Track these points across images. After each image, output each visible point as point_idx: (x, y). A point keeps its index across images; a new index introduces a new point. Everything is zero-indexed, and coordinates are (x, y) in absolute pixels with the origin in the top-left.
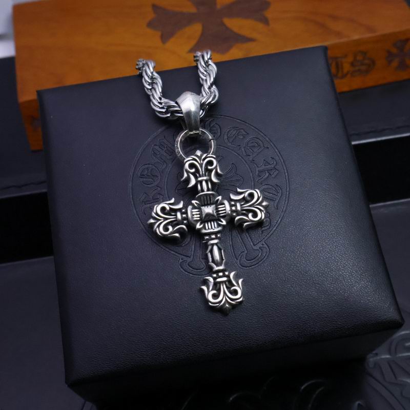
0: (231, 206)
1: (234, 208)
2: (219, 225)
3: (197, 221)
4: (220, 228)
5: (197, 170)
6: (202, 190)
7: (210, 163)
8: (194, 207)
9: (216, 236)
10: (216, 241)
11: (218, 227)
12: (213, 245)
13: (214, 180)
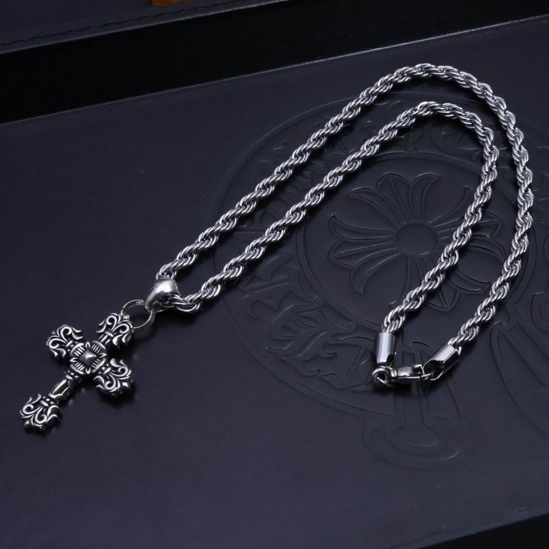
0: (104, 365)
1: (103, 368)
2: (84, 371)
3: (76, 356)
4: (82, 373)
5: (111, 326)
6: (100, 341)
7: (124, 328)
8: (84, 347)
9: (75, 375)
10: (71, 378)
11: (82, 371)
12: (66, 378)
13: (115, 341)
